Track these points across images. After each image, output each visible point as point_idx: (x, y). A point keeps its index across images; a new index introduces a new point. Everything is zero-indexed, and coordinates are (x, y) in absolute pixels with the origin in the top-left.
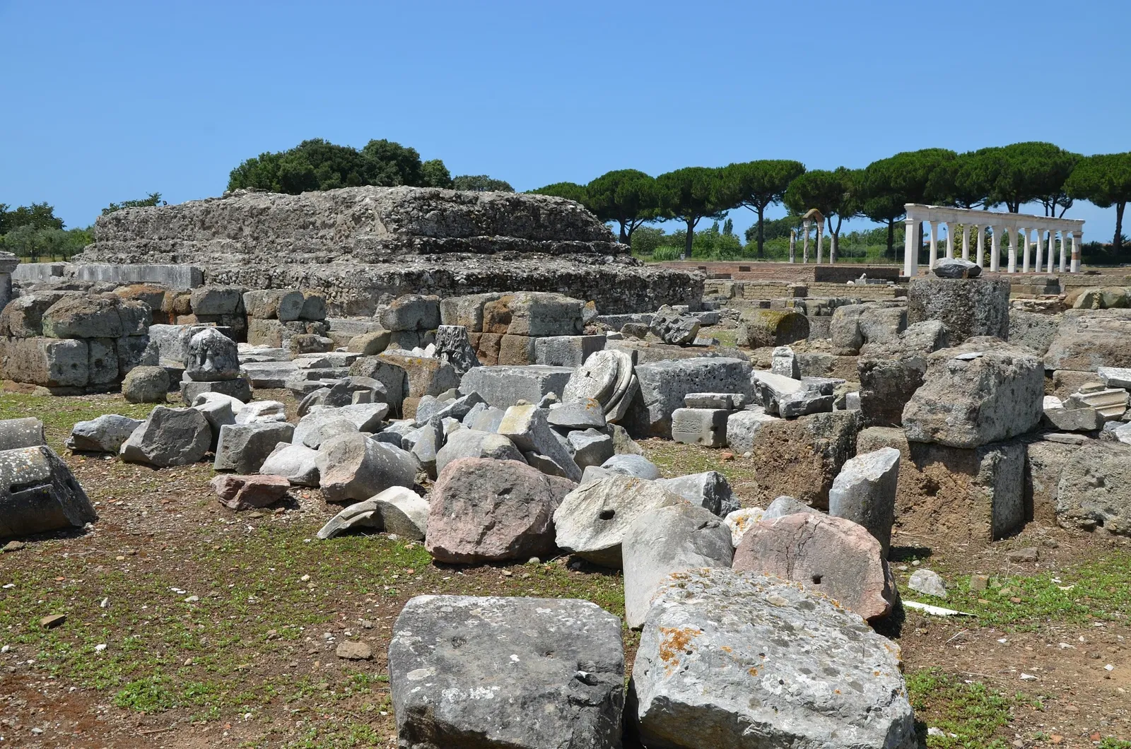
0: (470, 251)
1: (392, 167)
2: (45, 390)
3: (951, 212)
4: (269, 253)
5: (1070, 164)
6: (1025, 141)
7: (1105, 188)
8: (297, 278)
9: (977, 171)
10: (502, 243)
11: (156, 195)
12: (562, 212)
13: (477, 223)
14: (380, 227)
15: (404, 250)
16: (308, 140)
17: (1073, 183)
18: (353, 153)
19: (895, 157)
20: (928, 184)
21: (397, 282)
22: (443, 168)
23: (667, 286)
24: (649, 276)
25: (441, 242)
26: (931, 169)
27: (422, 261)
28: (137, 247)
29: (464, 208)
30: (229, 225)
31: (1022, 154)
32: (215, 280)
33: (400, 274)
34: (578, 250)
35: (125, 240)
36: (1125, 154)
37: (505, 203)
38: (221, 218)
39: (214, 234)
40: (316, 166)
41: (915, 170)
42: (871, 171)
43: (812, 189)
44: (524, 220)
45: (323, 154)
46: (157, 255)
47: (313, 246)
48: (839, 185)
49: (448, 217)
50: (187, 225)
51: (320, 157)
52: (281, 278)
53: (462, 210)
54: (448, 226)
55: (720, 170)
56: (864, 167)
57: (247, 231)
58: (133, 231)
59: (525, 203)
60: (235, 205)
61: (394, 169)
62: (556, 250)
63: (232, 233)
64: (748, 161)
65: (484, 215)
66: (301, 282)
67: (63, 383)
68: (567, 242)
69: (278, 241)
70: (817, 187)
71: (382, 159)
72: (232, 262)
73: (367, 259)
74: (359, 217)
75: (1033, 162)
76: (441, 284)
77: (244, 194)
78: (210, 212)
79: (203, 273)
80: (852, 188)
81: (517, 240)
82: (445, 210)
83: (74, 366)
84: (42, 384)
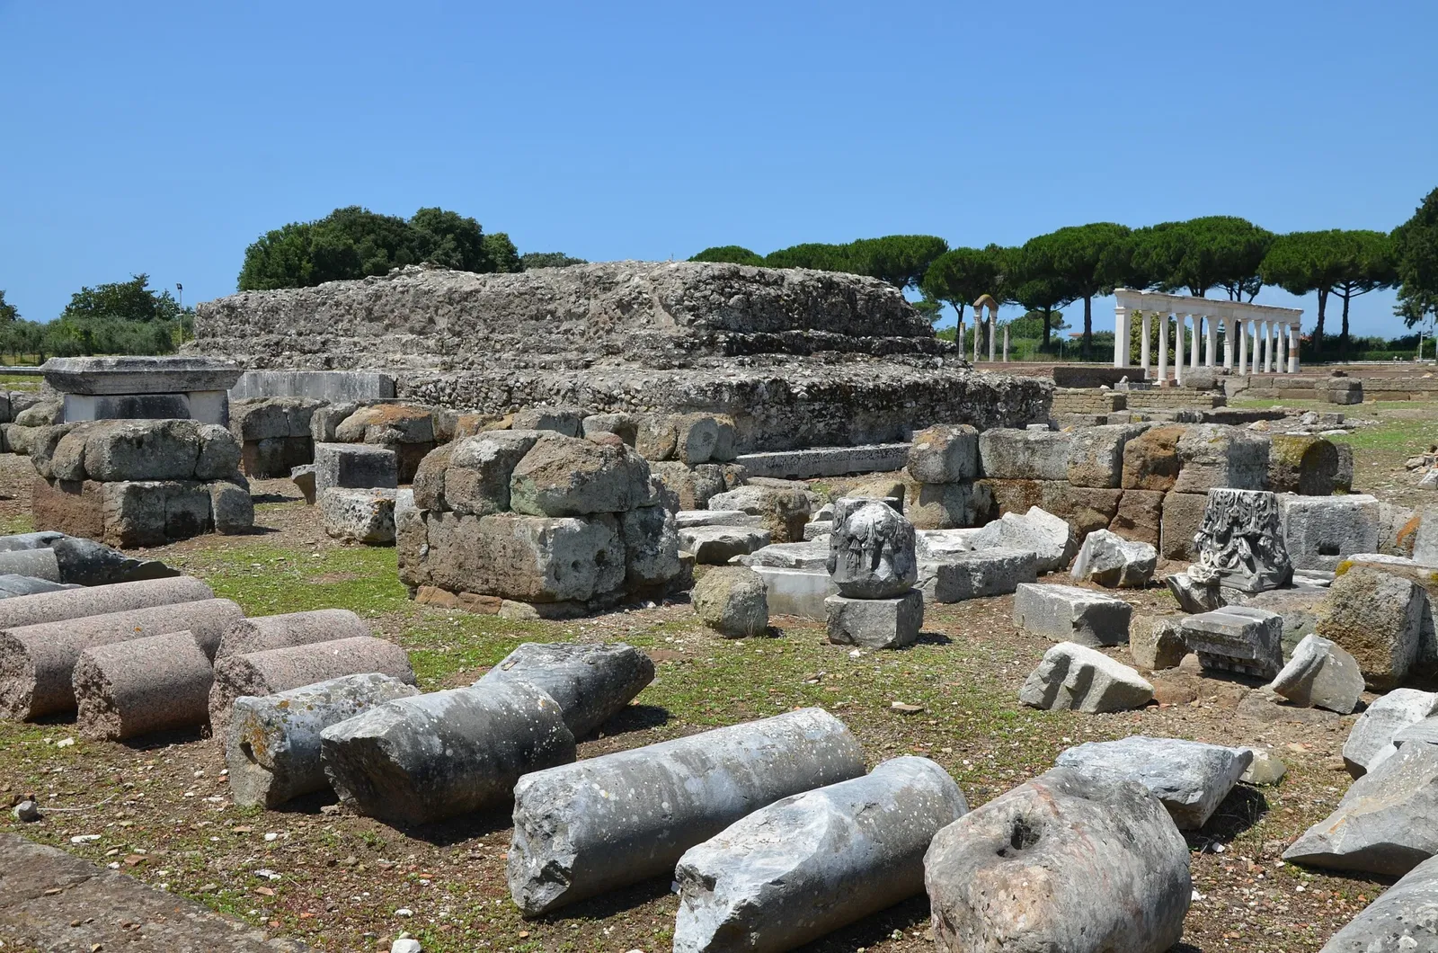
0: (783, 352)
1: (449, 242)
2: (529, 609)
3: (1165, 299)
4: (483, 355)
5: (1265, 243)
6: (1211, 214)
7: (1308, 272)
8: (559, 391)
9: (1158, 250)
10: (819, 340)
11: (143, 277)
12: (880, 297)
13: (788, 311)
14: (664, 318)
15: (704, 350)
16: (342, 207)
17: (1271, 265)
18: (400, 224)
19: (1058, 233)
20: (1099, 265)
21: (726, 397)
22: (509, 243)
23: (1019, 398)
24: (999, 385)
25: (751, 338)
26: (1101, 247)
27: (733, 365)
28: (265, 346)
29: (772, 291)
30: (412, 316)
31: (1209, 230)
32: (415, 393)
33: (730, 386)
34: (903, 349)
35: (243, 336)
36: (1327, 232)
37: (816, 284)
38: (399, 305)
39: (387, 328)
40: (357, 241)
41: (1084, 249)
42: (1030, 249)
43: (958, 270)
44: (839, 308)
45: (363, 225)
46: (297, 357)
47: (553, 345)
48: (991, 266)
49: (754, 304)
50: (343, 315)
51: (360, 228)
52: (527, 390)
53: (769, 294)
54: (754, 316)
55: (845, 248)
56: (1020, 244)
57: (442, 323)
58: (256, 323)
59: (838, 284)
60: (422, 287)
61: (452, 245)
62: (878, 350)
63: (418, 326)
64: (879, 237)
65: (794, 301)
66: (564, 397)
67: (560, 597)
68: (890, 338)
69: (495, 336)
70: (964, 270)
71: (436, 231)
72: (425, 368)
73: (654, 363)
74: (630, 304)
75: (1223, 240)
76: (776, 399)
77: (418, 272)
78: (381, 296)
79: (395, 383)
80: (1006, 270)
81: (835, 335)
82: (751, 294)
83: (575, 565)
84: (519, 599)
